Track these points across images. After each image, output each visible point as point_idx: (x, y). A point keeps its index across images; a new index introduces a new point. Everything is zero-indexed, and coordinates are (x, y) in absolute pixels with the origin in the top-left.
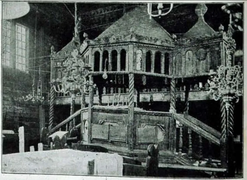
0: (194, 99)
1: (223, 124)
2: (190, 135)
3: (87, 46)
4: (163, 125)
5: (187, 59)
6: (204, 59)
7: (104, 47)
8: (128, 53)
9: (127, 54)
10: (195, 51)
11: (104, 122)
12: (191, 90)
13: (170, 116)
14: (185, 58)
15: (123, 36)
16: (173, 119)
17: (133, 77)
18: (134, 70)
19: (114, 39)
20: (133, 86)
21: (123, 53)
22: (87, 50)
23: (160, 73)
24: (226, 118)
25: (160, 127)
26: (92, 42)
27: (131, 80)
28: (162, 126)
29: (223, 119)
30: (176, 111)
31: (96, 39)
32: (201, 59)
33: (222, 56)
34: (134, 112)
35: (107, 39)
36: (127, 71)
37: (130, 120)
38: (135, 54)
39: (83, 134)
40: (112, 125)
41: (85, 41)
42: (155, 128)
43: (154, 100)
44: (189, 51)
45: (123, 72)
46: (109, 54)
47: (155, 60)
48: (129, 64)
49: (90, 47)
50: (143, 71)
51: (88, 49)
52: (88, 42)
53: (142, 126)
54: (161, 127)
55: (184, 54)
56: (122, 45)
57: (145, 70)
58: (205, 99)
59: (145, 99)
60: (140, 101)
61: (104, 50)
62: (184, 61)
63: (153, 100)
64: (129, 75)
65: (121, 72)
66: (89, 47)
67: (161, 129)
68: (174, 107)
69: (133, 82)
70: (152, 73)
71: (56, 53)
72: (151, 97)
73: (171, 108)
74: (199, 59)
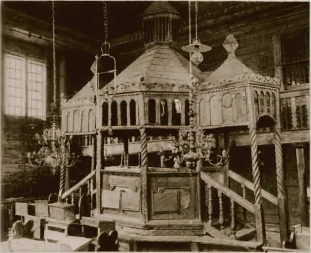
2: (221, 199)
4: (187, 188)
5: (212, 106)
6: (231, 106)
8: (137, 105)
10: (220, 97)
11: (115, 187)
14: (210, 104)
19: (122, 88)
23: (180, 124)
32: (227, 106)
34: (148, 174)
38: (146, 104)
40: (124, 191)
46: (118, 106)
48: (140, 117)
53: (160, 191)
55: (208, 100)
61: (112, 100)
64: (140, 130)
65: (131, 126)
70: (169, 126)
71: (67, 101)
74: (225, 106)
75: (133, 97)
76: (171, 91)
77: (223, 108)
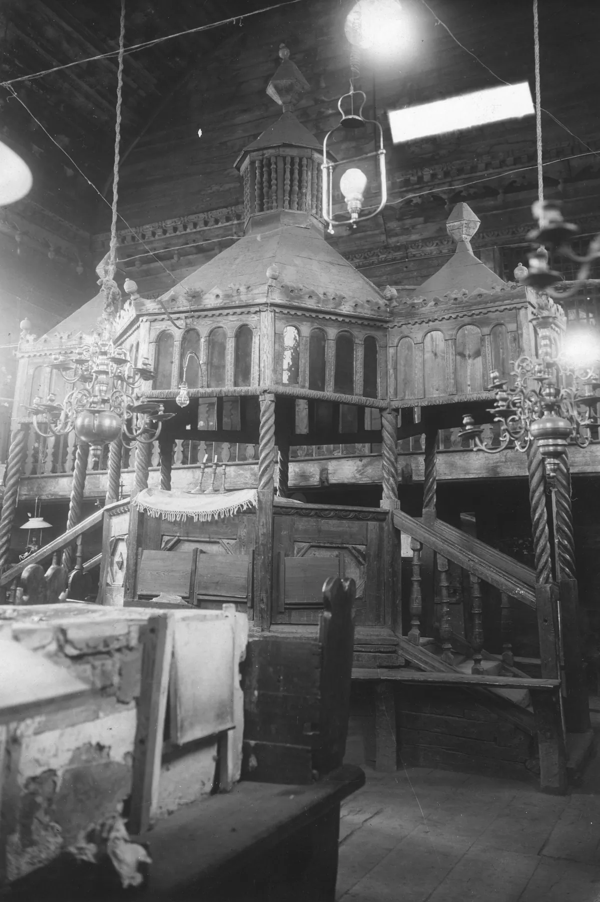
0: (451, 474)
1: (542, 542)
2: (443, 576)
3: (135, 316)
4: (362, 548)
5: (428, 355)
6: (478, 354)
7: (186, 318)
8: (257, 338)
9: (256, 340)
10: (450, 333)
11: (178, 541)
12: (442, 448)
13: (382, 517)
14: (423, 350)
15: (243, 289)
16: (391, 526)
17: (273, 405)
18: (277, 383)
19: (218, 296)
20: (273, 430)
21: (244, 335)
22: (136, 326)
23: (351, 391)
24: (550, 522)
25: (353, 551)
26: (151, 305)
27: (265, 412)
28: (359, 551)
29: (540, 527)
30: (399, 503)
31: (166, 297)
32: (467, 353)
33: (525, 346)
34: (274, 506)
35: (195, 296)
36: (253, 387)
37: (261, 532)
38: (278, 337)
39: (108, 584)
40: (202, 552)
41: (130, 304)
42: (337, 556)
43: (333, 480)
44: (433, 333)
45: (242, 389)
46: (202, 340)
47: (338, 356)
48: (262, 365)
49: (145, 318)
50: (303, 387)
51: (138, 324)
52: (139, 306)
53: (298, 553)
54: (357, 554)
55: (419, 339)
56: (242, 313)
57: (307, 385)
58: (485, 475)
59: (303, 476)
60: (290, 483)
61: (186, 327)
62: (421, 360)
63: (327, 480)
64: (261, 398)
65: (238, 389)
66: (141, 319)
67: (356, 558)
68: (395, 494)
69: (272, 420)
70: (329, 393)
71: (35, 340)
72: (324, 471)
73: (384, 495)
74: (462, 355)
75: (245, 319)
76: (337, 311)
77: (458, 357)
